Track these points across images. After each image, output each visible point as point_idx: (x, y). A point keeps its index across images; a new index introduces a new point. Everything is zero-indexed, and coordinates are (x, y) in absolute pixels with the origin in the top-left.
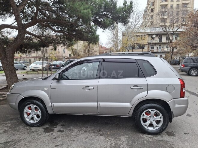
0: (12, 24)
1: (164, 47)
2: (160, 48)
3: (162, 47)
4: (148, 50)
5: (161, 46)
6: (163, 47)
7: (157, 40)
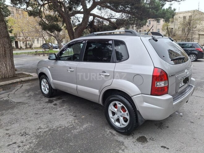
0: (81, 10)
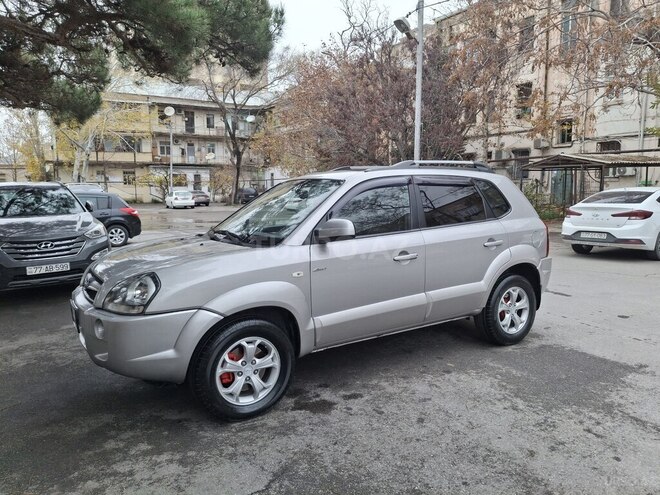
1: (203, 150)
2: (192, 152)
3: (196, 147)
4: (153, 156)
5: (192, 145)
6: (199, 150)
7: (179, 126)
